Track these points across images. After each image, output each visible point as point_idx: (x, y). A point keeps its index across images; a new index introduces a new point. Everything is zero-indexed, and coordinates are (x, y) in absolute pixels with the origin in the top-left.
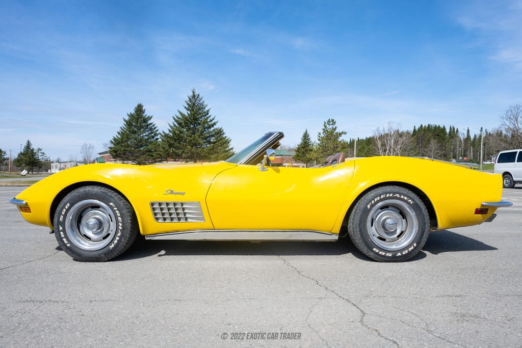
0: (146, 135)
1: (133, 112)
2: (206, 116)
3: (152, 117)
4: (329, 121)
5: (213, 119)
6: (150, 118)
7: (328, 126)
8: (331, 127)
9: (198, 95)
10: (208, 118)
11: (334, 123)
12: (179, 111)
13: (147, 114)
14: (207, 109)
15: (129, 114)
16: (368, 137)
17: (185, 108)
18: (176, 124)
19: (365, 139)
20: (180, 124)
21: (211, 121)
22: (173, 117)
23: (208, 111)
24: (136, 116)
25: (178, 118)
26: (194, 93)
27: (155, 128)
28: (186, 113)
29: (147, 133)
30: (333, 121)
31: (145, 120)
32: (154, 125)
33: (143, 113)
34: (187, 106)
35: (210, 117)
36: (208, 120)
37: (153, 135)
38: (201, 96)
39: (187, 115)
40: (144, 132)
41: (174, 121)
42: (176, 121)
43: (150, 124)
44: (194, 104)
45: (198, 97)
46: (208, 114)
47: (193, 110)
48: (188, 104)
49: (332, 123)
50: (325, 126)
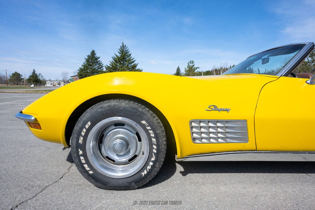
0: (97, 67)
1: (90, 54)
2: (129, 57)
3: (100, 57)
4: (191, 62)
5: (133, 59)
6: (99, 58)
7: (190, 64)
8: (191, 65)
9: (126, 46)
10: (130, 58)
11: (193, 63)
12: (115, 54)
13: (97, 55)
14: (130, 53)
15: (88, 55)
16: (207, 71)
17: (118, 52)
18: (114, 61)
19: (205, 72)
20: (116, 61)
21: (132, 60)
22: (112, 57)
23: (131, 54)
24: (91, 57)
25: (115, 58)
26: (123, 44)
27: (101, 63)
28: (119, 55)
29: (97, 66)
30: (192, 61)
31: (96, 59)
32: (101, 62)
33: (95, 55)
34: (119, 51)
35: (131, 57)
36: (131, 59)
37: (100, 67)
38: (127, 46)
39: (119, 56)
40: (96, 65)
41: (112, 59)
42: (114, 59)
43: (99, 61)
44: (123, 50)
45: (125, 47)
46: (130, 56)
47: (123, 54)
48: (120, 50)
49: (192, 63)
50: (189, 64)
